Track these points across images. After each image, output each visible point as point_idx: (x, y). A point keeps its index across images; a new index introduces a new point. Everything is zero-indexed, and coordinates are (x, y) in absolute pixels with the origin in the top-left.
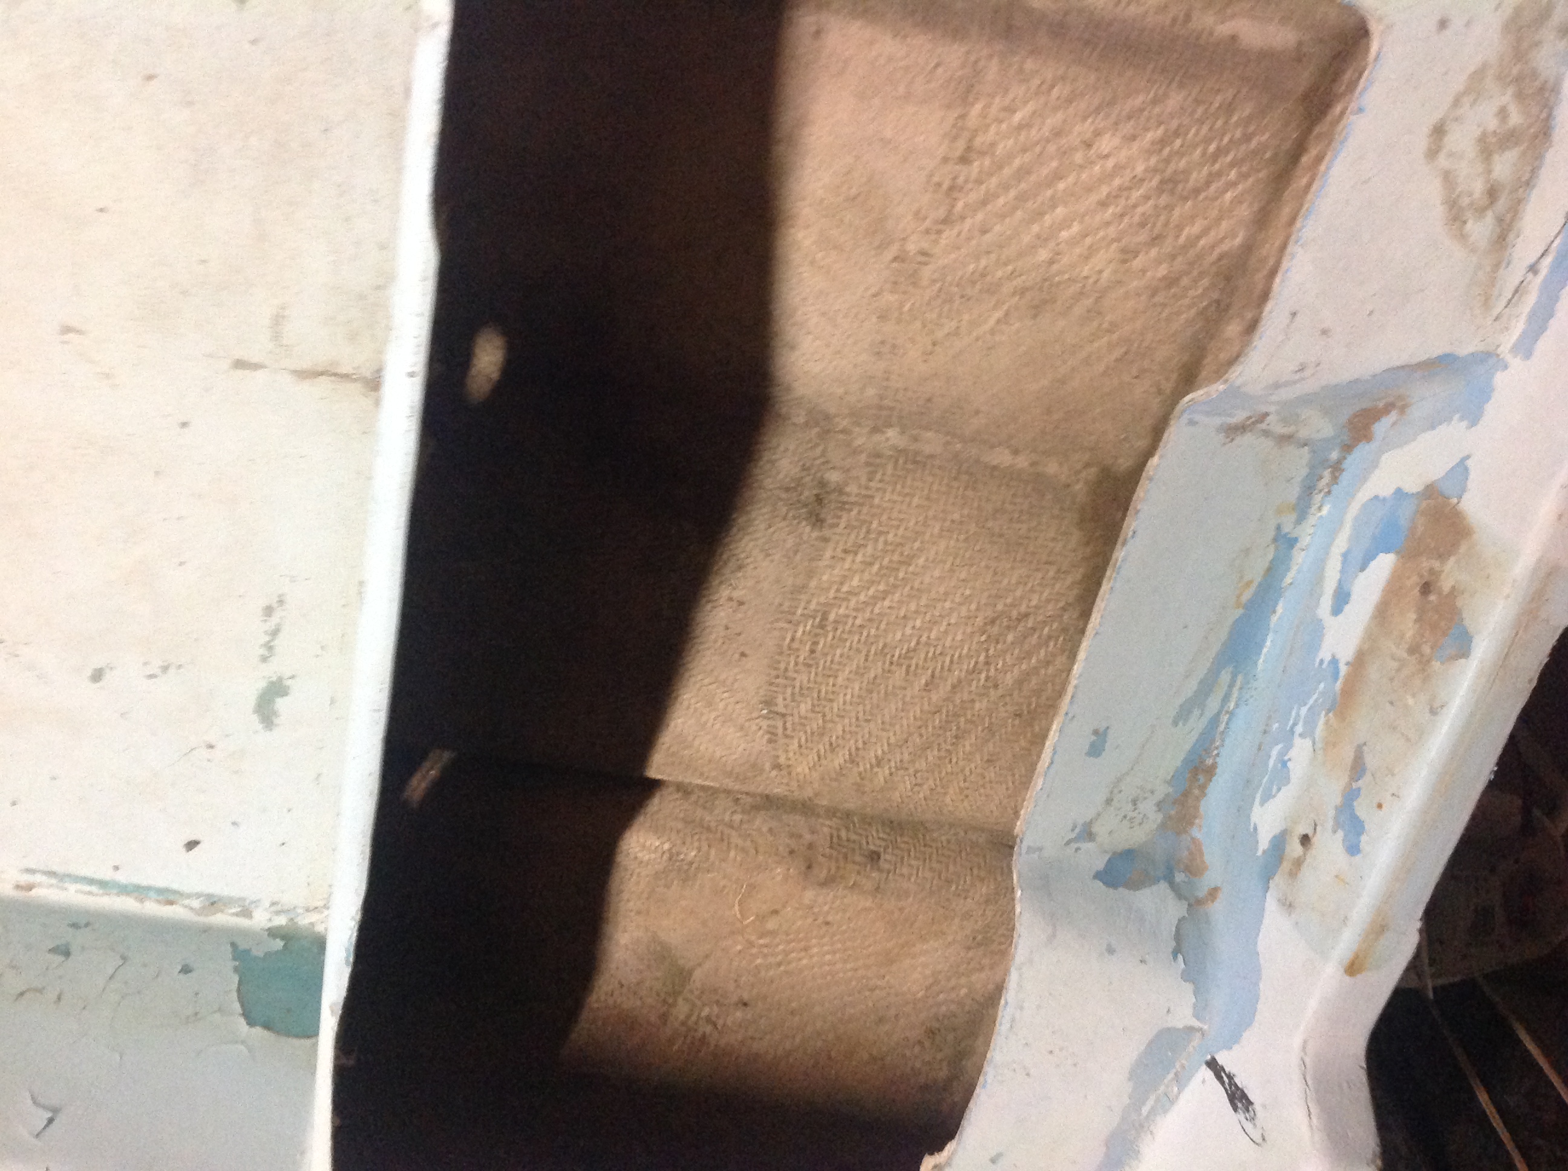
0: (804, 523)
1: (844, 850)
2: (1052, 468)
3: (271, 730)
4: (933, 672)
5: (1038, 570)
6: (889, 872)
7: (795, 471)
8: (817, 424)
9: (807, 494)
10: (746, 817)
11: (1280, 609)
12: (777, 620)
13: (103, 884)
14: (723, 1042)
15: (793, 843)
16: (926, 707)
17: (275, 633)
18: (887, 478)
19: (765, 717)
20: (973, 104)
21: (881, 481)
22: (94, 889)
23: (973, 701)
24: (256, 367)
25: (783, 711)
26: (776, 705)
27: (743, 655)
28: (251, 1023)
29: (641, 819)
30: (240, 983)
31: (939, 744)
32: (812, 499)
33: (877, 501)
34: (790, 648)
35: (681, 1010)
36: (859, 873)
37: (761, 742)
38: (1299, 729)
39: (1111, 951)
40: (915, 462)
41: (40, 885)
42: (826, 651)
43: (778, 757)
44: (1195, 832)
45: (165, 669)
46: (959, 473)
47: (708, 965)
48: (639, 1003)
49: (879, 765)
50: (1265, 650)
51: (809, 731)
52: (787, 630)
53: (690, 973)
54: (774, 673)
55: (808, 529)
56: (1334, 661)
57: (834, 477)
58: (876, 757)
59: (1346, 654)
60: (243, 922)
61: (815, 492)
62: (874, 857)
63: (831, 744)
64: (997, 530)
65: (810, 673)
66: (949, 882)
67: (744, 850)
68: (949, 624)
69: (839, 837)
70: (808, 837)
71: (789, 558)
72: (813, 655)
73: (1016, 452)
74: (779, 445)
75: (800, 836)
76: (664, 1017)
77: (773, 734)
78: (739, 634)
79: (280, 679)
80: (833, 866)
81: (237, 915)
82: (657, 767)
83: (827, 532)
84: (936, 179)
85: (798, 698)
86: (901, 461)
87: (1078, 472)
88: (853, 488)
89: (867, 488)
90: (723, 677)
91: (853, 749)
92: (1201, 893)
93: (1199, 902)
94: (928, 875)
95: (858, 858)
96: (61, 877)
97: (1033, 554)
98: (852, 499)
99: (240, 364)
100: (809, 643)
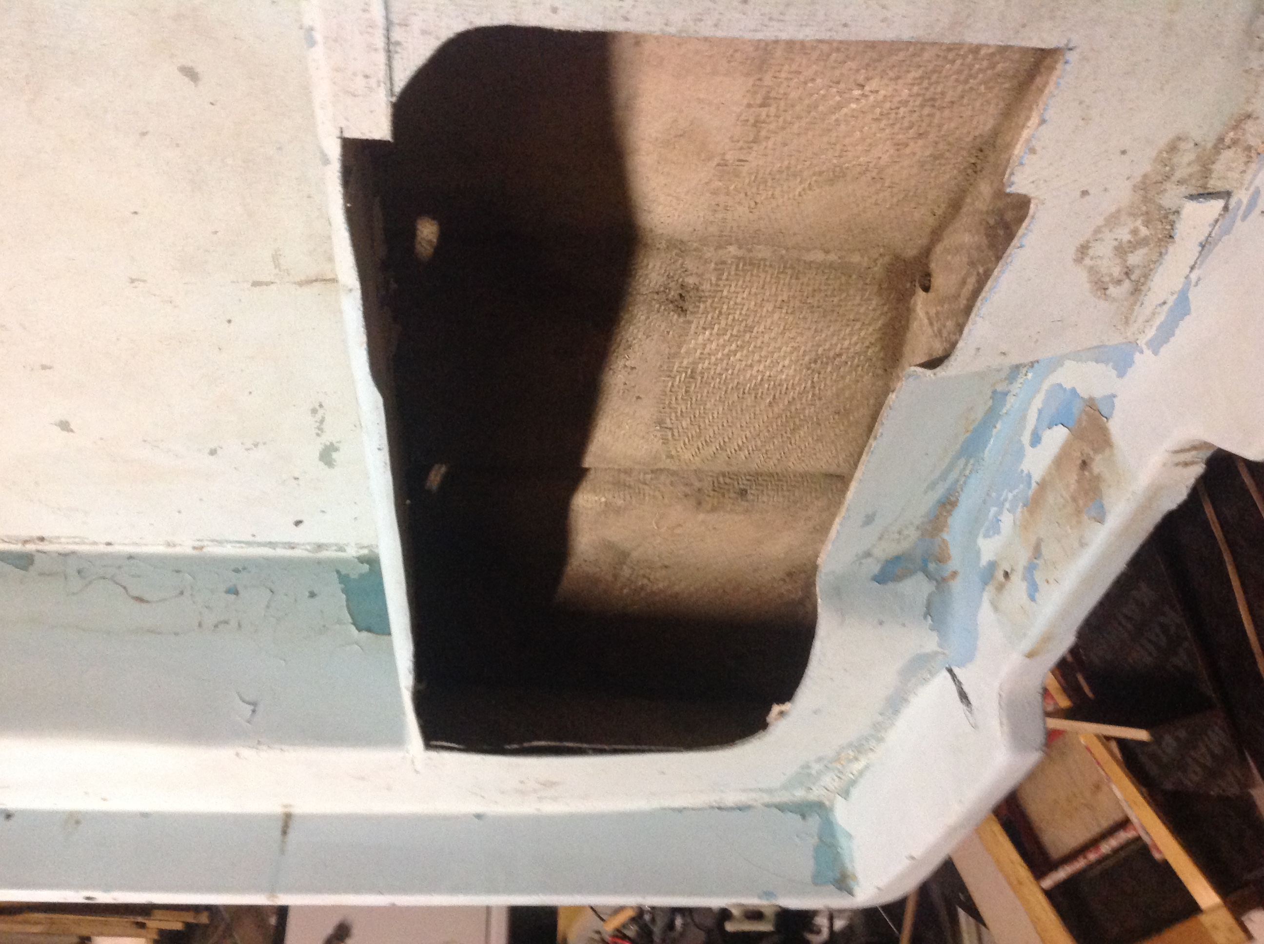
0: (672, 313)
1: (722, 491)
2: (856, 258)
3: (333, 468)
4: (775, 396)
5: (848, 325)
6: (753, 501)
7: (663, 279)
8: (675, 247)
9: (673, 294)
10: (653, 476)
11: (999, 426)
12: (660, 376)
13: (249, 544)
14: (655, 588)
15: (687, 490)
16: (771, 415)
17: (322, 421)
18: (731, 278)
19: (658, 430)
20: (766, 71)
21: (727, 280)
22: (244, 545)
23: (804, 409)
24: (267, 284)
25: (670, 426)
26: (666, 423)
27: (638, 398)
28: (360, 630)
29: (584, 484)
30: (347, 600)
31: (782, 435)
32: (677, 297)
33: (725, 293)
34: (671, 391)
35: (626, 572)
36: (733, 504)
37: (658, 445)
38: (1007, 505)
39: (881, 623)
40: (751, 264)
41: (208, 546)
42: (697, 390)
43: (671, 451)
44: (945, 536)
45: (256, 445)
46: (785, 267)
47: (641, 549)
48: (598, 569)
49: (740, 449)
50: (989, 446)
51: (690, 436)
52: (668, 381)
53: (629, 554)
54: (662, 406)
55: (676, 316)
56: (1029, 476)
57: (691, 281)
58: (738, 445)
59: (1037, 476)
60: (341, 554)
61: (678, 292)
62: (743, 493)
63: (706, 441)
64: (816, 304)
65: (687, 404)
66: (795, 502)
67: (654, 497)
68: (784, 366)
69: (719, 483)
70: (697, 484)
71: (664, 337)
72: (688, 394)
73: (827, 252)
74: (648, 265)
75: (692, 485)
76: (615, 576)
77: (665, 439)
78: (634, 387)
79: (332, 444)
80: (716, 500)
81: (336, 551)
82: (589, 461)
83: (689, 317)
84: (743, 118)
85: (680, 418)
86: (741, 265)
87: (875, 260)
88: (706, 286)
89: (717, 285)
90: (626, 411)
91: (722, 443)
92: (946, 574)
93: (944, 580)
94: (781, 500)
95: (733, 495)
96: (220, 543)
97: (844, 315)
98: (707, 294)
99: (256, 284)
100: (685, 387)
